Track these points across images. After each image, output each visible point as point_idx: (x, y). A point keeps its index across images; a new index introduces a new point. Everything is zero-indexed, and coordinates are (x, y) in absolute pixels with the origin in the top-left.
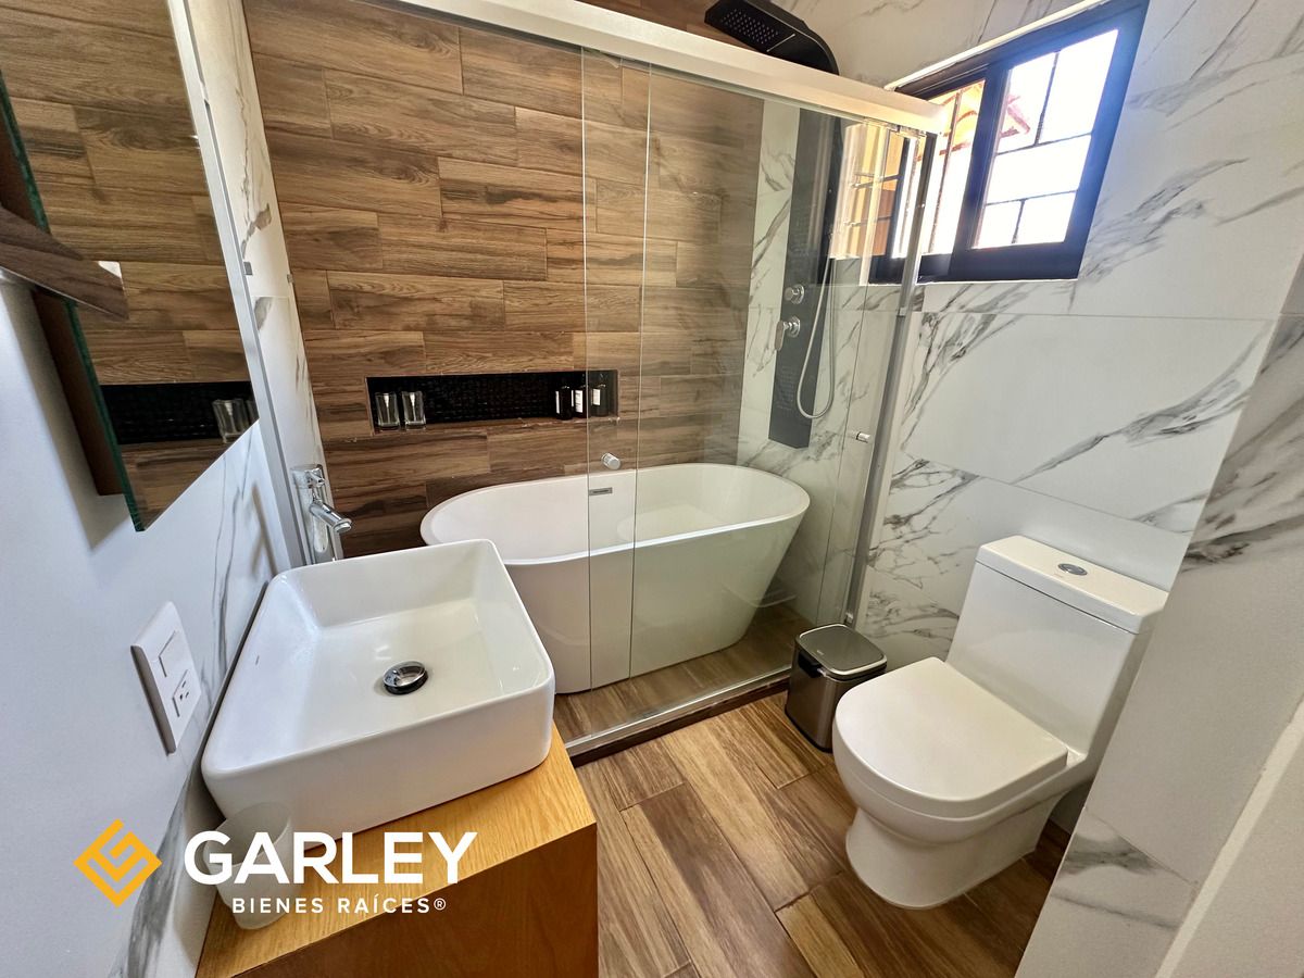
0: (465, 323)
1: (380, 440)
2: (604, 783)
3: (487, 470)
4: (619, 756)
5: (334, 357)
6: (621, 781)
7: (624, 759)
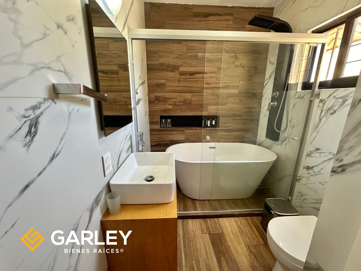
0: (182, 104)
1: (161, 130)
2: (200, 225)
3: (184, 139)
4: (206, 219)
5: (154, 111)
6: (205, 226)
7: (207, 221)
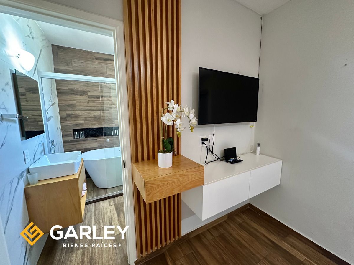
1: (75, 140)
3: (97, 146)
5: (66, 126)
